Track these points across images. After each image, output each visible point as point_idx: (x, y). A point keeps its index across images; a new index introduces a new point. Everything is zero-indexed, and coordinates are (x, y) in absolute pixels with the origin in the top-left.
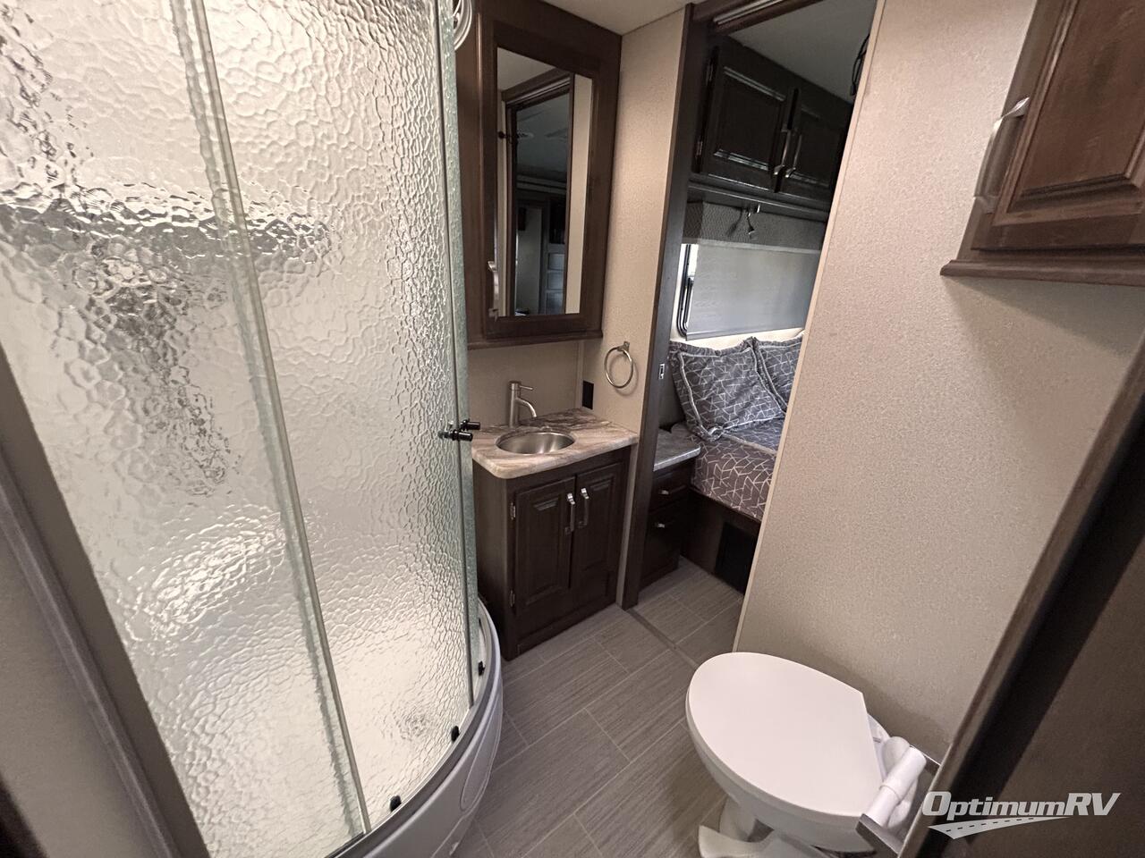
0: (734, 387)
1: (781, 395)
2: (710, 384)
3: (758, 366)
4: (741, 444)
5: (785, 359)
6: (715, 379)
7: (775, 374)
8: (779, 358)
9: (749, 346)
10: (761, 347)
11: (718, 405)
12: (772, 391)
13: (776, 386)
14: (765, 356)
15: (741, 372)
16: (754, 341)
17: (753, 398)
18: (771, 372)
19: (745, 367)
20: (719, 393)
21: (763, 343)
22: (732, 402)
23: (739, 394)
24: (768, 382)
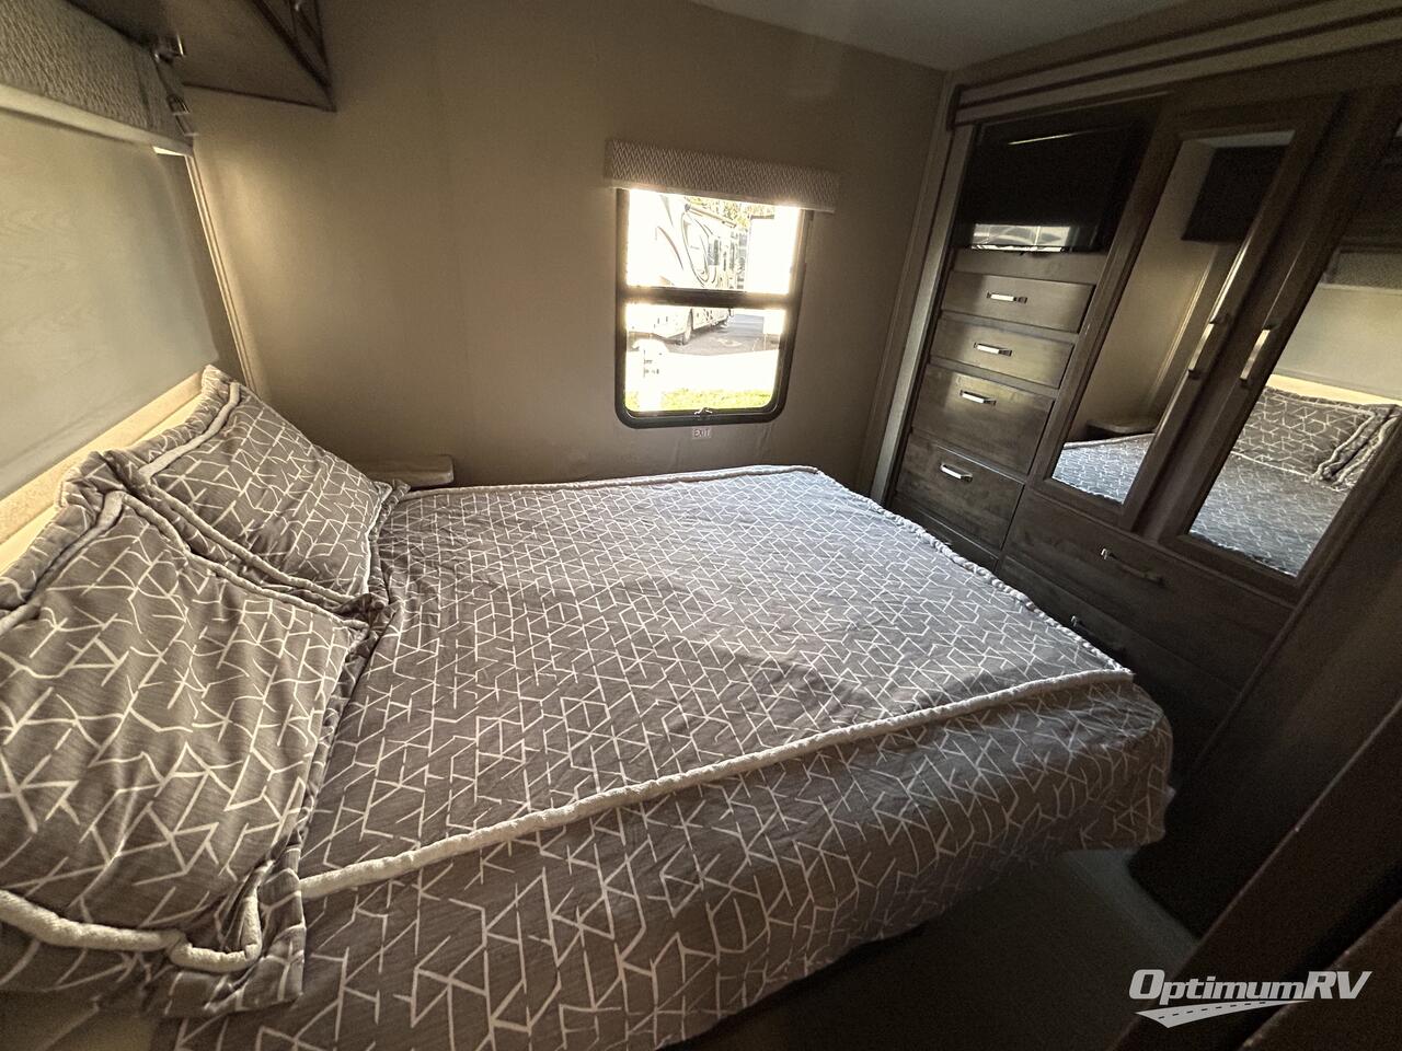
0: (191, 686)
1: (301, 574)
2: (95, 777)
3: (185, 536)
4: (409, 877)
5: (242, 477)
6: (101, 731)
7: (247, 530)
8: (225, 478)
9: (106, 491)
10: (147, 472)
11: (198, 818)
12: (272, 580)
13: (272, 560)
14: (180, 493)
15: (168, 607)
16: (115, 466)
17: (270, 662)
18: (229, 529)
19: (160, 573)
20: (166, 764)
21: (140, 455)
22: (233, 747)
23: (226, 693)
24: (243, 561)
